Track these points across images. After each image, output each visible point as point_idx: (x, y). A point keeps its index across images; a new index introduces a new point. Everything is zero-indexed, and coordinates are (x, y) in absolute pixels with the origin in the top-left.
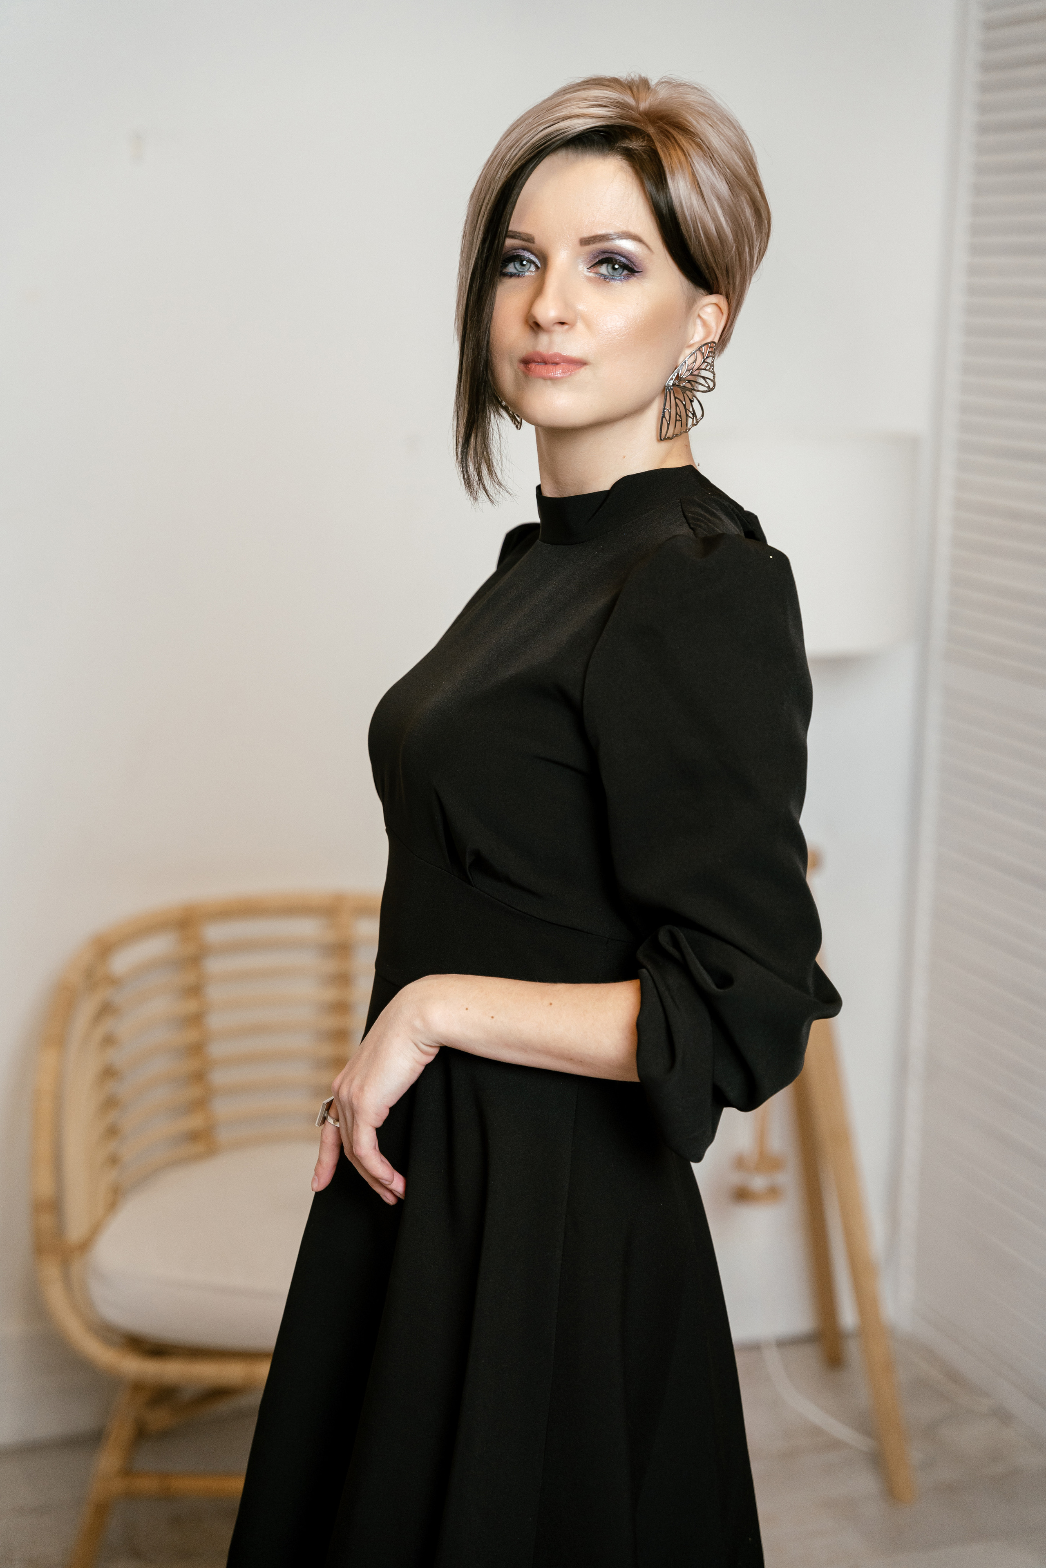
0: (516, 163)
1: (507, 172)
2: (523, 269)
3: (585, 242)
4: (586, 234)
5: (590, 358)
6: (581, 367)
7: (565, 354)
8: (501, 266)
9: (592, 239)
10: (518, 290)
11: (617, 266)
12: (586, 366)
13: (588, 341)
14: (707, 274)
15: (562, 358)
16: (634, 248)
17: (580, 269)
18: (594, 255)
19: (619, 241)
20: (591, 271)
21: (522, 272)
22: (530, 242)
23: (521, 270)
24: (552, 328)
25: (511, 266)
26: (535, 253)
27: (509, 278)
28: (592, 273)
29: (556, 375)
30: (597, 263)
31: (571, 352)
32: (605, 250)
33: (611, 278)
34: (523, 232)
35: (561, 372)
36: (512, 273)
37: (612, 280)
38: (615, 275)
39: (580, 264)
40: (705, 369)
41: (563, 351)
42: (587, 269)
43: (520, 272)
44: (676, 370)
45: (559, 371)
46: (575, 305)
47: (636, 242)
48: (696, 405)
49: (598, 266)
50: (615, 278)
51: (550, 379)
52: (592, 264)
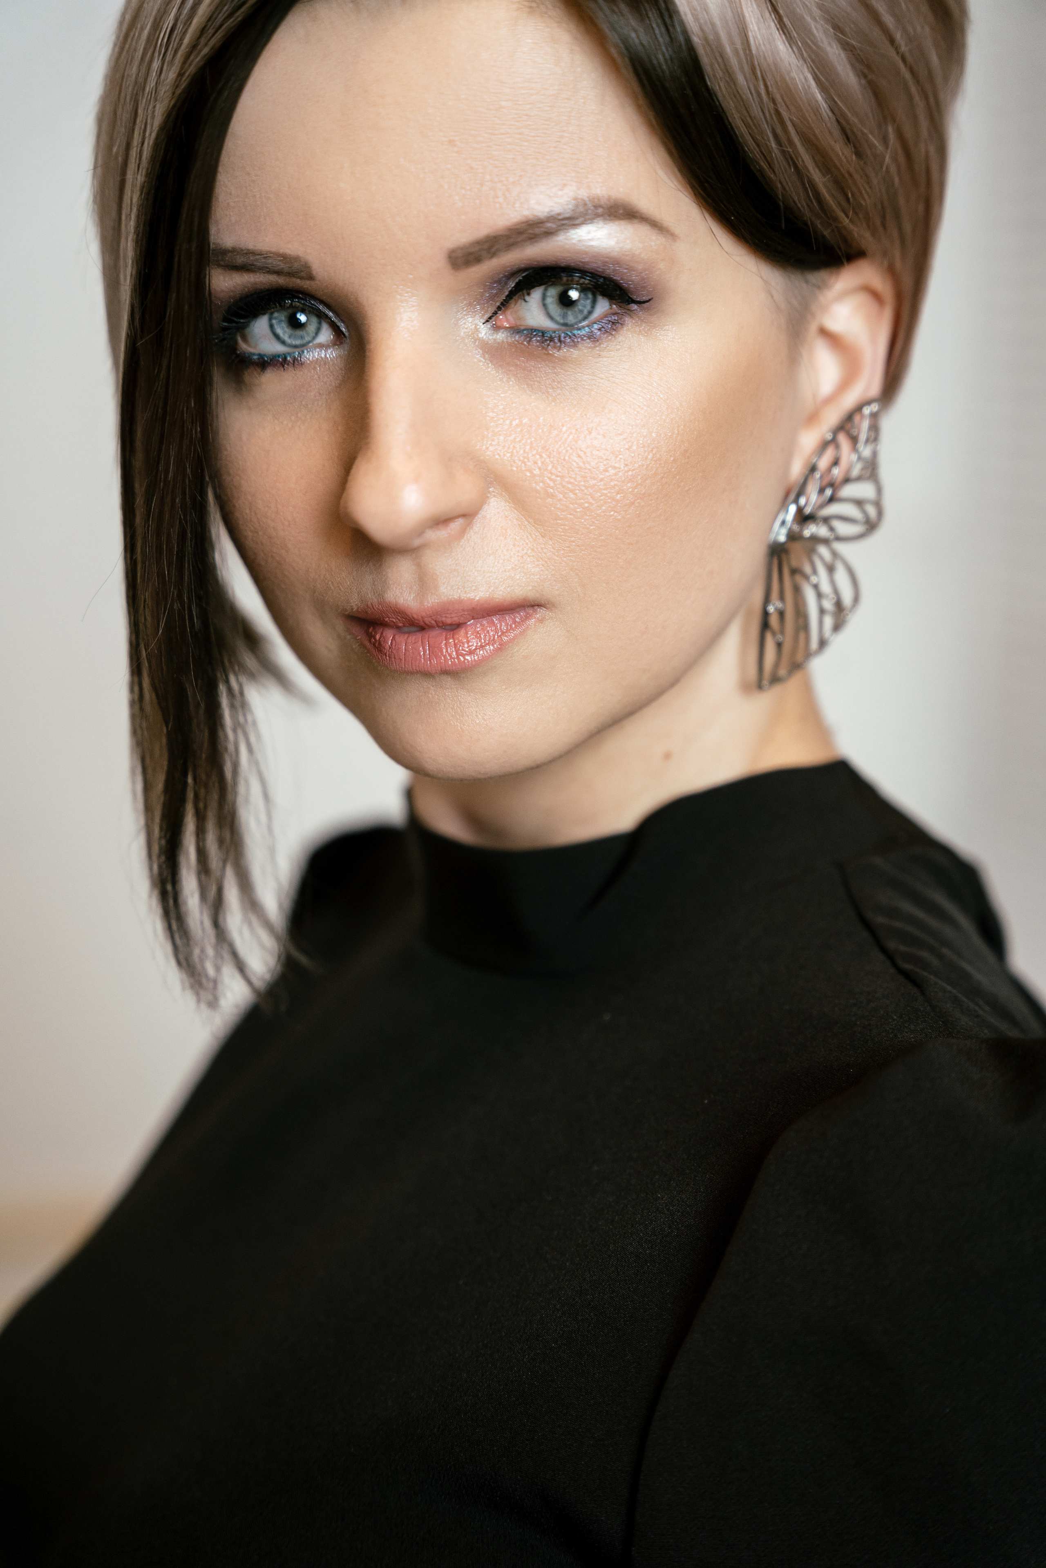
2: (302, 337)
3: (465, 258)
4: (463, 236)
5: (552, 589)
6: (528, 616)
7: (474, 599)
8: (225, 329)
9: (486, 246)
10: (293, 418)
11: (574, 294)
12: (541, 613)
13: (533, 550)
14: (818, 223)
15: (468, 610)
16: (617, 243)
17: (466, 330)
18: (499, 282)
19: (568, 234)
20: (499, 324)
21: (296, 347)
22: (301, 278)
23: (294, 343)
24: (417, 542)
25: (260, 326)
26: (324, 298)
27: (259, 370)
28: (502, 330)
29: (462, 659)
30: (512, 295)
31: (489, 588)
32: (528, 262)
33: (562, 339)
34: (273, 250)
35: (473, 645)
36: (265, 355)
37: (564, 342)
38: (569, 323)
39: (462, 318)
40: (859, 479)
41: (466, 592)
42: (487, 321)
43: (290, 346)
44: (792, 496)
45: (468, 644)
46: (478, 447)
47: (622, 222)
48: (841, 577)
49: (516, 303)
50: (575, 335)
51: (446, 673)
52: (498, 304)
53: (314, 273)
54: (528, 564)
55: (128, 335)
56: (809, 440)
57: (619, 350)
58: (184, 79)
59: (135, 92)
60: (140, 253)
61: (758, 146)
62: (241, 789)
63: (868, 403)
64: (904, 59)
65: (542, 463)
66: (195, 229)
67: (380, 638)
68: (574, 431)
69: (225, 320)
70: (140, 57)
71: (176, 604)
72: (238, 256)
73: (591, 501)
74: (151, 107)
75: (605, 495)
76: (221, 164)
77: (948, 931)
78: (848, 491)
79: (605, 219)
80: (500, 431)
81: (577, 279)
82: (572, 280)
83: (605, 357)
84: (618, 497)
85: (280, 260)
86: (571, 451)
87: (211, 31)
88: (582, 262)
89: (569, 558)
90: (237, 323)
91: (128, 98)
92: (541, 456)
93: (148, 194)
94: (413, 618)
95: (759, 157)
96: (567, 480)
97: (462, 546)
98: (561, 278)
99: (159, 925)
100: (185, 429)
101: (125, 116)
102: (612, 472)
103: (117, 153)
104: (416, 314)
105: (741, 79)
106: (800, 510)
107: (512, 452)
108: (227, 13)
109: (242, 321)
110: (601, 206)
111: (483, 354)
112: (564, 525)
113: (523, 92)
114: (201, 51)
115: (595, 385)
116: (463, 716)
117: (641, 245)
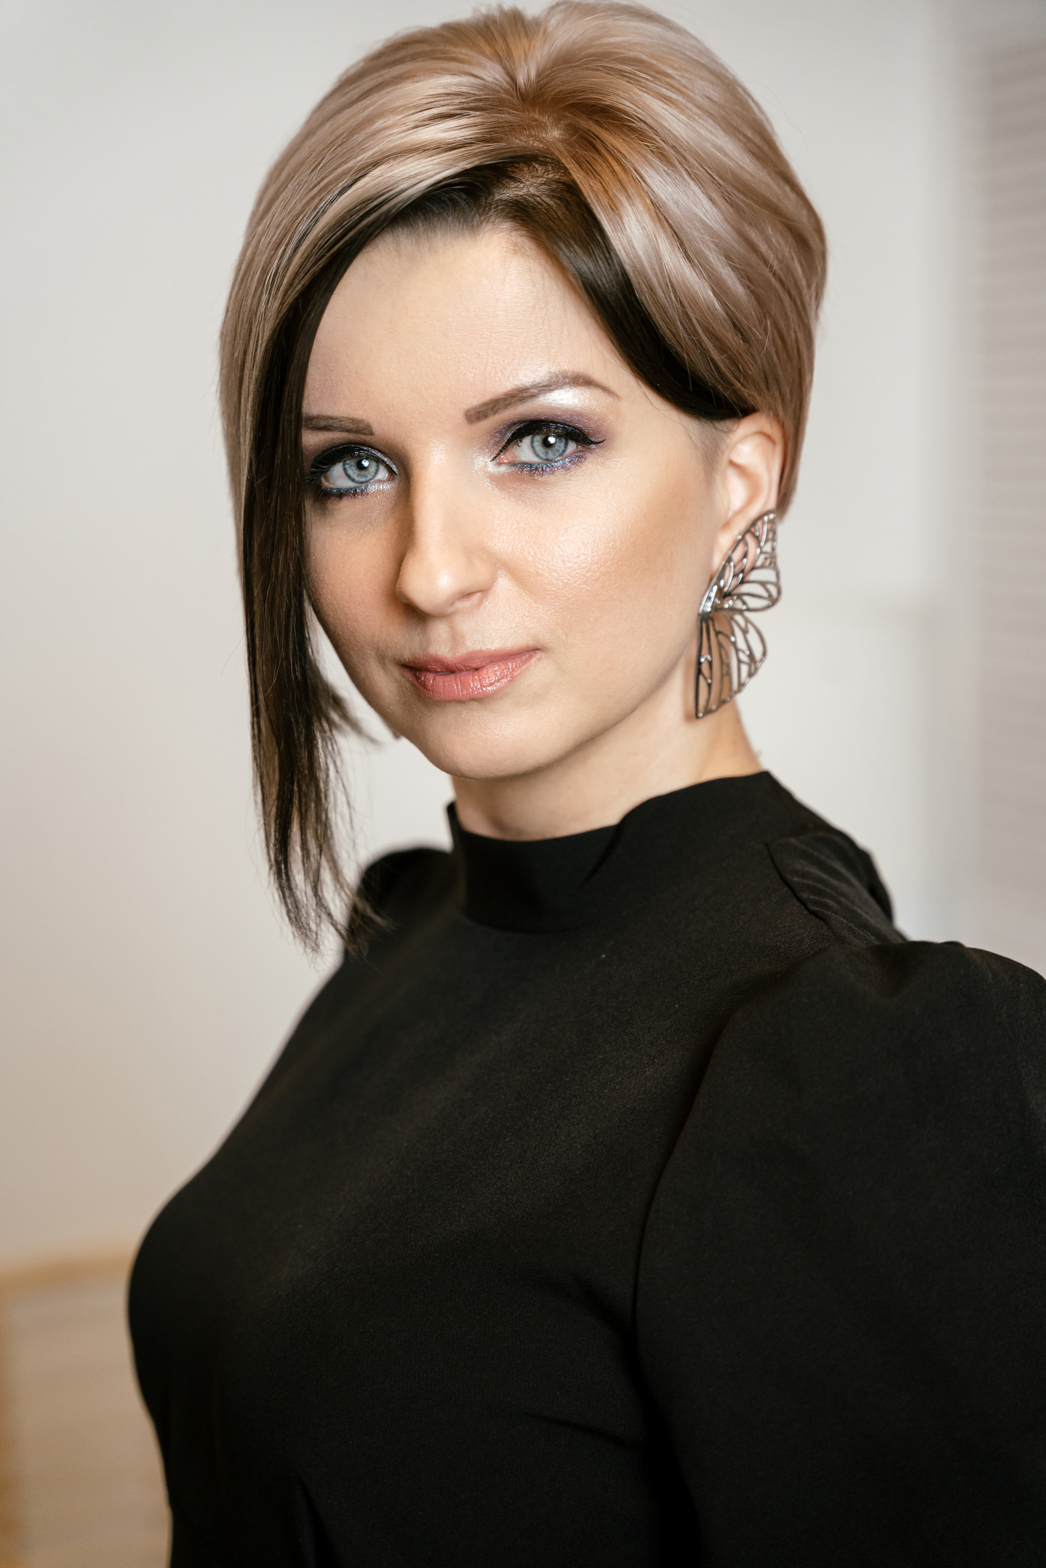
0: (291, 284)
1: (276, 304)
2: (365, 476)
3: (476, 415)
4: (474, 400)
5: (545, 638)
6: (530, 657)
7: (490, 649)
8: (314, 473)
9: (491, 406)
10: (361, 531)
11: (552, 440)
12: (539, 655)
13: (529, 612)
14: (720, 387)
15: (487, 657)
16: (579, 401)
17: (479, 466)
18: (500, 432)
19: (546, 396)
20: (501, 461)
21: (362, 483)
22: (365, 434)
23: (360, 480)
24: (450, 610)
25: (337, 470)
26: (381, 448)
27: (338, 499)
28: (504, 465)
29: (484, 689)
30: (509, 442)
31: (502, 640)
32: (520, 416)
33: (544, 468)
34: (345, 416)
35: (492, 680)
36: (341, 489)
37: (546, 471)
38: (550, 458)
39: (476, 457)
40: (762, 567)
41: (485, 644)
42: (493, 460)
43: (358, 482)
44: (714, 580)
45: (489, 679)
46: (489, 544)
47: (582, 388)
48: (753, 636)
49: (513, 447)
50: (552, 466)
51: (474, 699)
52: (500, 448)
53: (374, 430)
54: (526, 622)
55: (248, 480)
56: (725, 540)
57: (583, 475)
58: (284, 306)
59: (250, 315)
60: (256, 423)
61: (674, 336)
62: (331, 798)
63: (767, 513)
64: (774, 274)
65: (534, 552)
66: (294, 405)
67: (424, 679)
68: (555, 530)
69: (313, 466)
70: (253, 292)
71: (284, 663)
72: (321, 421)
73: (569, 577)
74: (261, 326)
75: (579, 573)
76: (310, 361)
77: (844, 887)
78: (755, 575)
79: (570, 386)
80: (503, 533)
81: (553, 430)
82: (550, 431)
83: (574, 480)
84: (588, 574)
85: (350, 423)
86: (553, 544)
87: (302, 275)
88: (556, 415)
89: (555, 616)
90: (322, 468)
91: (245, 320)
92: (533, 548)
93: (261, 383)
94: (448, 664)
95: (675, 343)
96: (551, 563)
97: (480, 613)
98: (542, 430)
99: (276, 895)
100: (289, 540)
101: (242, 331)
102: (582, 557)
103: (238, 357)
104: (444, 455)
105: (660, 292)
106: (720, 590)
107: (513, 546)
108: (312, 263)
109: (325, 467)
110: (567, 377)
111: (491, 482)
112: (550, 595)
113: (512, 305)
114: (295, 288)
115: (568, 499)
116: (486, 729)
117: (596, 403)
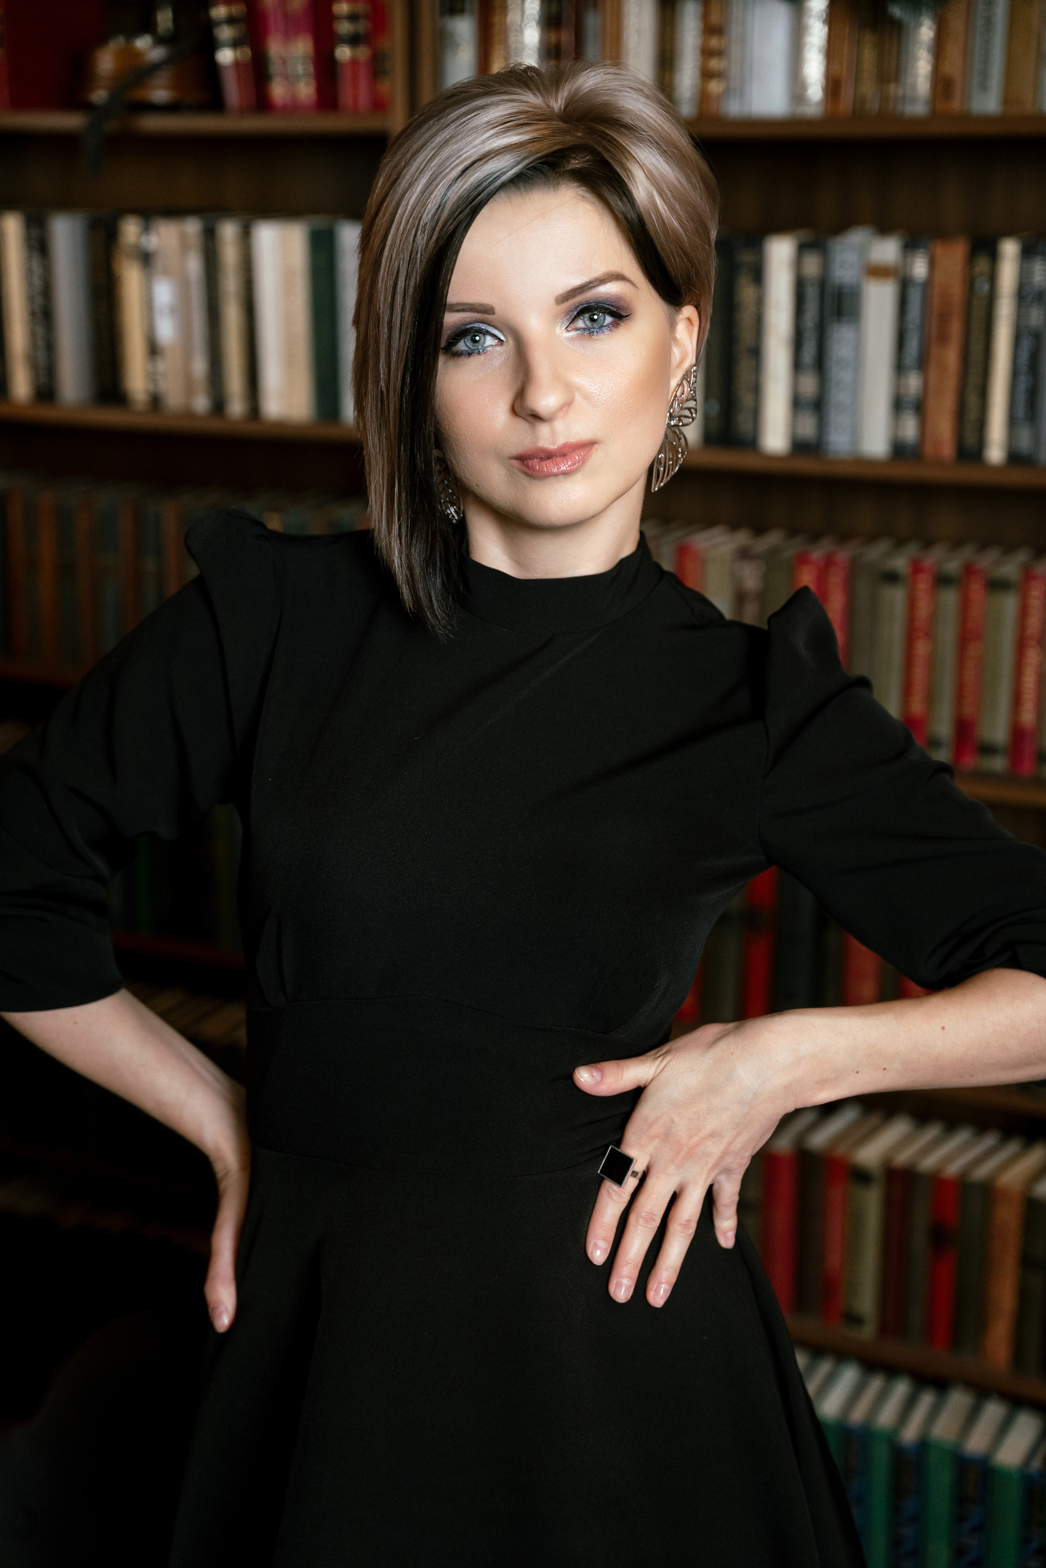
3: (561, 300)
5: (599, 435)
7: (574, 441)
8: (451, 342)
9: (571, 293)
11: (597, 316)
12: (597, 446)
13: (592, 418)
15: (571, 447)
16: (618, 290)
17: (557, 333)
18: (572, 311)
19: (602, 287)
20: (571, 329)
22: (489, 314)
23: (474, 347)
24: (552, 415)
25: (462, 343)
28: (573, 331)
30: (575, 317)
31: (579, 436)
32: (581, 302)
34: (477, 302)
36: (460, 350)
38: (595, 327)
39: (555, 328)
40: (690, 399)
41: (570, 439)
42: (567, 328)
47: (618, 282)
48: (683, 442)
49: (576, 320)
52: (571, 321)
53: (496, 311)
54: (591, 424)
57: (619, 335)
67: (532, 464)
69: (448, 338)
78: (686, 405)
79: (612, 281)
80: (577, 370)
81: (598, 309)
82: (596, 311)
83: (613, 338)
88: (600, 301)
90: (454, 339)
94: (550, 453)
97: (568, 419)
98: (591, 310)
106: (671, 414)
110: (611, 275)
117: (626, 291)
